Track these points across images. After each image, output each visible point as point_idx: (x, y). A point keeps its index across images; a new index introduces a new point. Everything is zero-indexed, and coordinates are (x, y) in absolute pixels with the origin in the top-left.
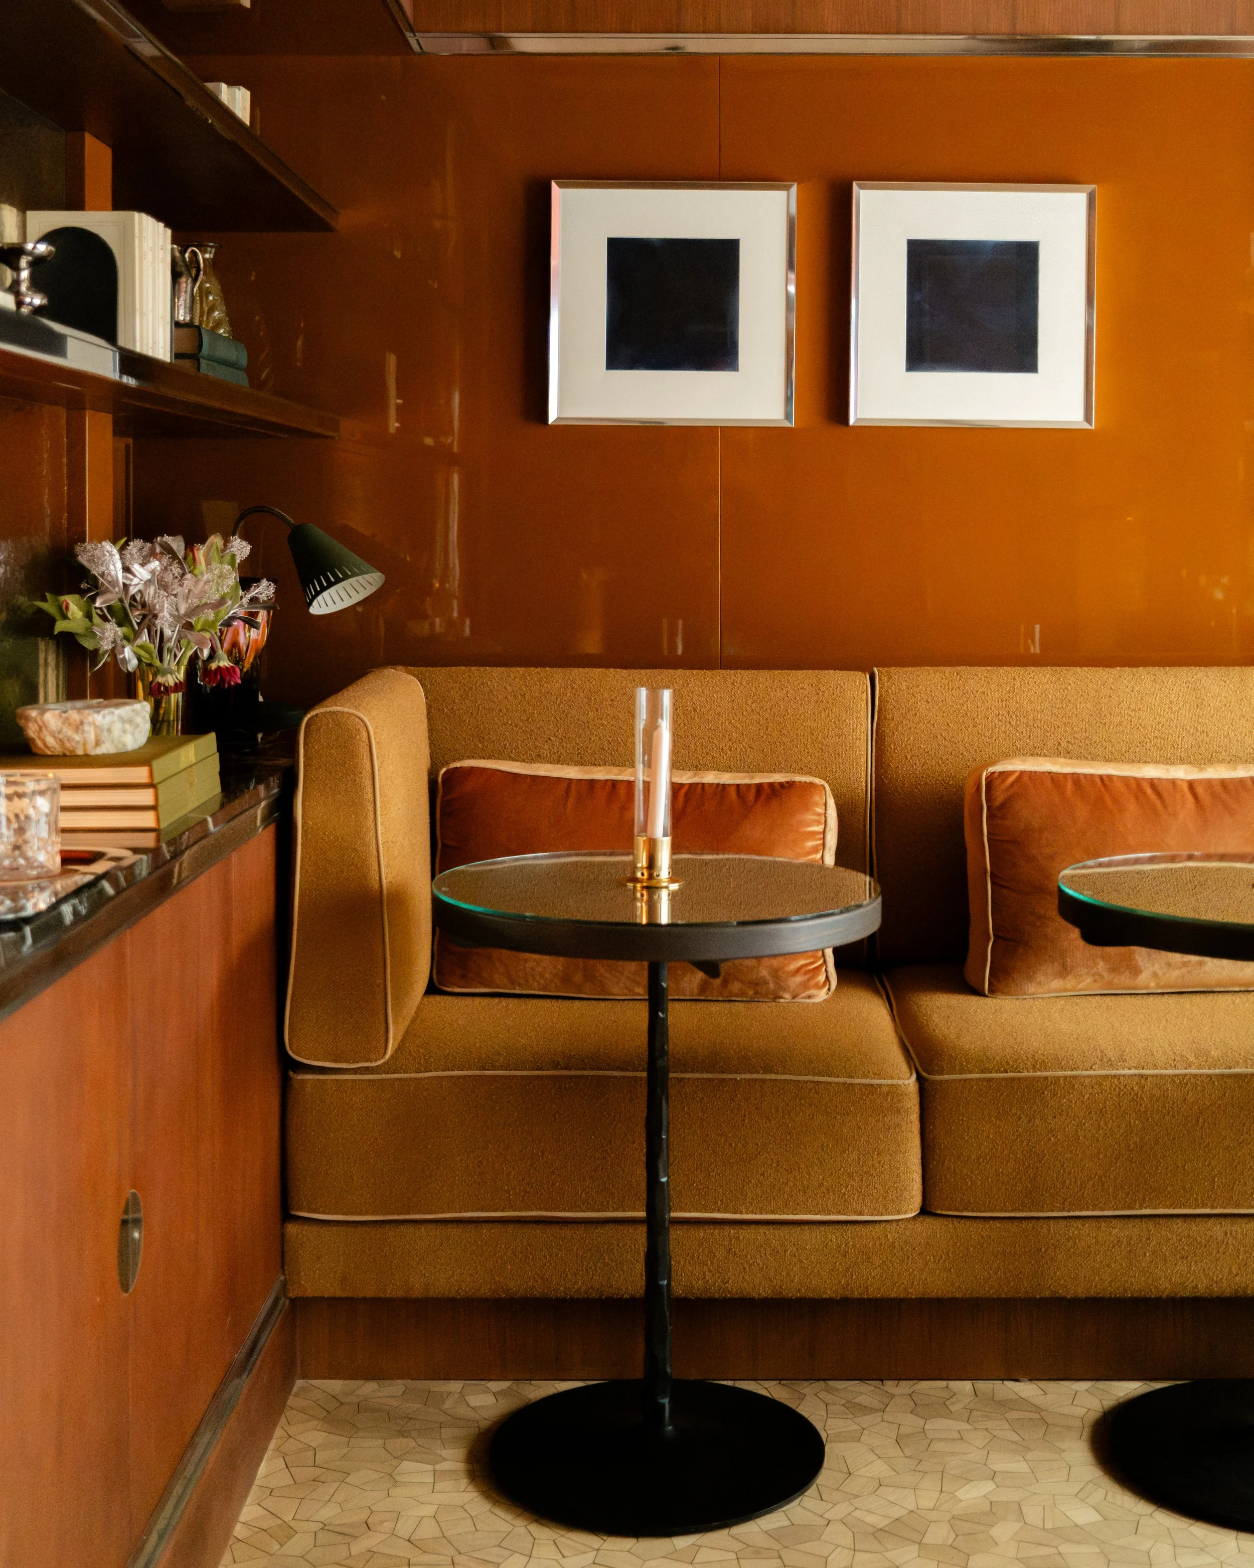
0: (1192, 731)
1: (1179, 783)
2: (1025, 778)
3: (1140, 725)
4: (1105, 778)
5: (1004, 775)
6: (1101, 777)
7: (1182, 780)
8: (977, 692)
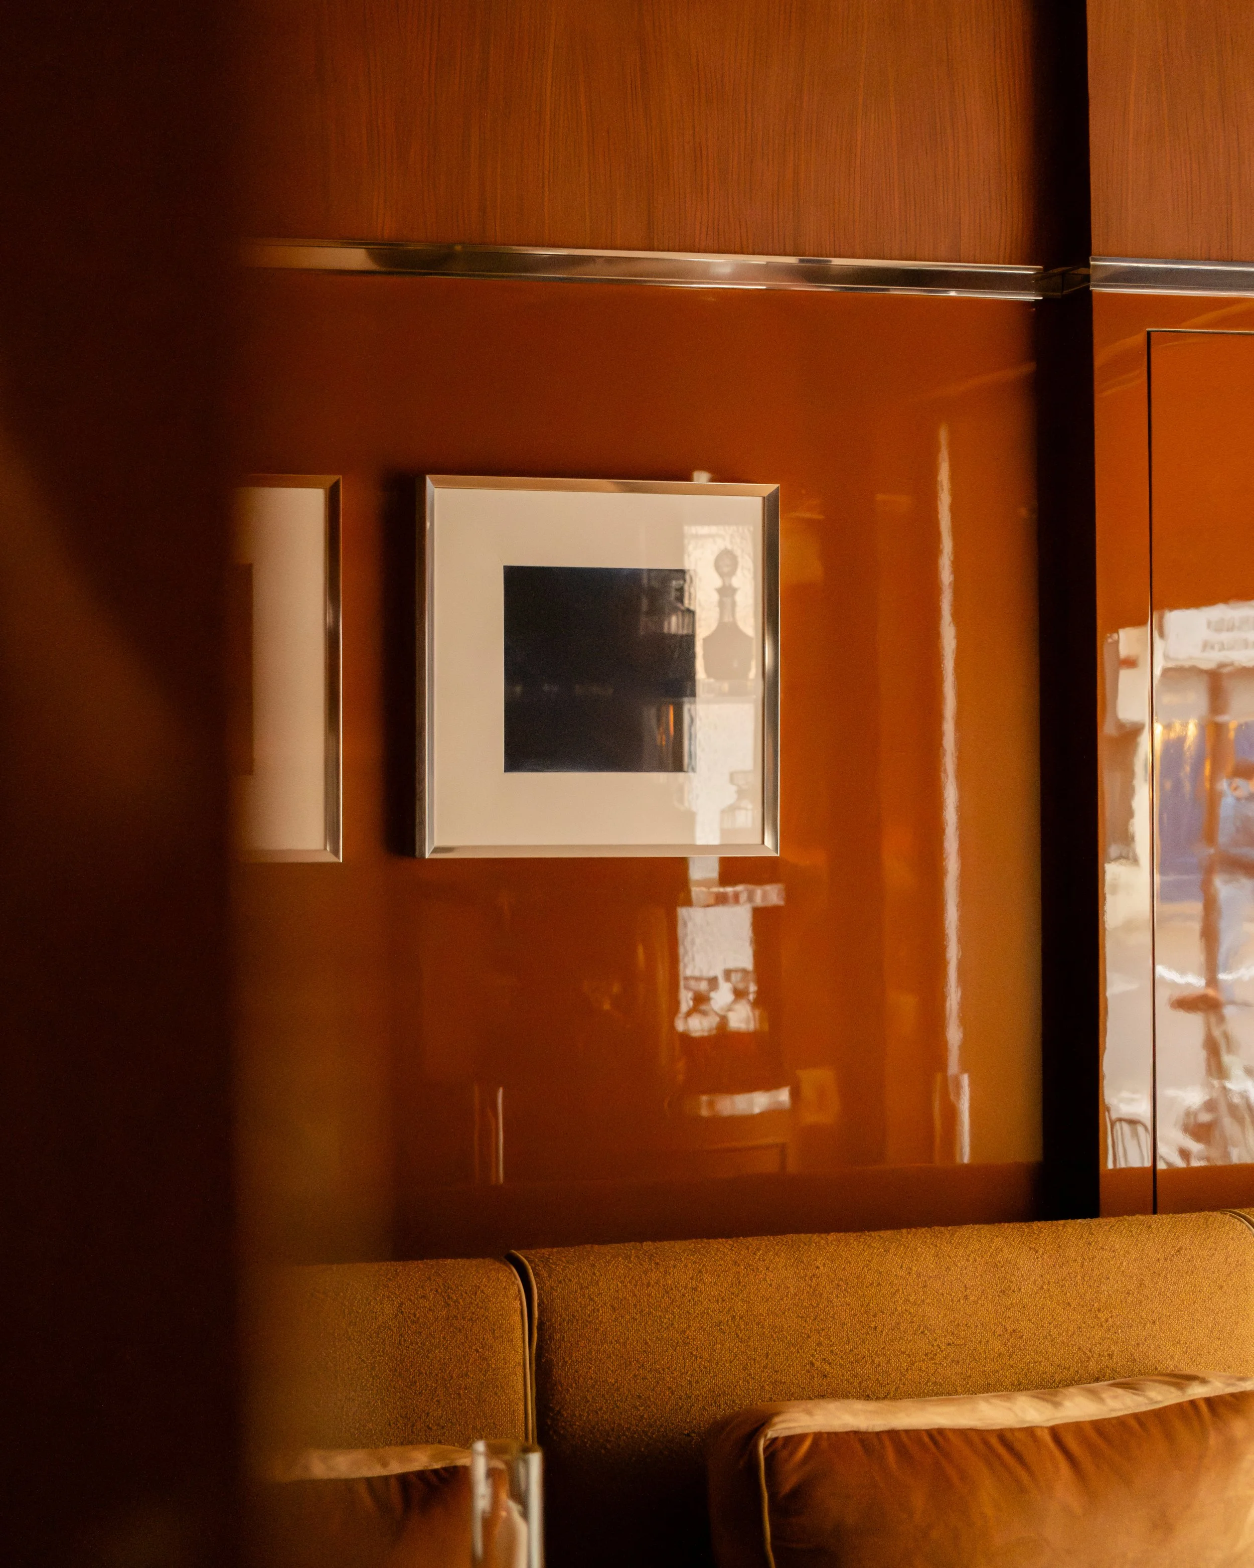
0: (999, 1331)
1: (1039, 1433)
2: (824, 1444)
3: (926, 1327)
4: (935, 1433)
5: (793, 1441)
6: (929, 1433)
7: (1041, 1427)
8: (686, 1288)
